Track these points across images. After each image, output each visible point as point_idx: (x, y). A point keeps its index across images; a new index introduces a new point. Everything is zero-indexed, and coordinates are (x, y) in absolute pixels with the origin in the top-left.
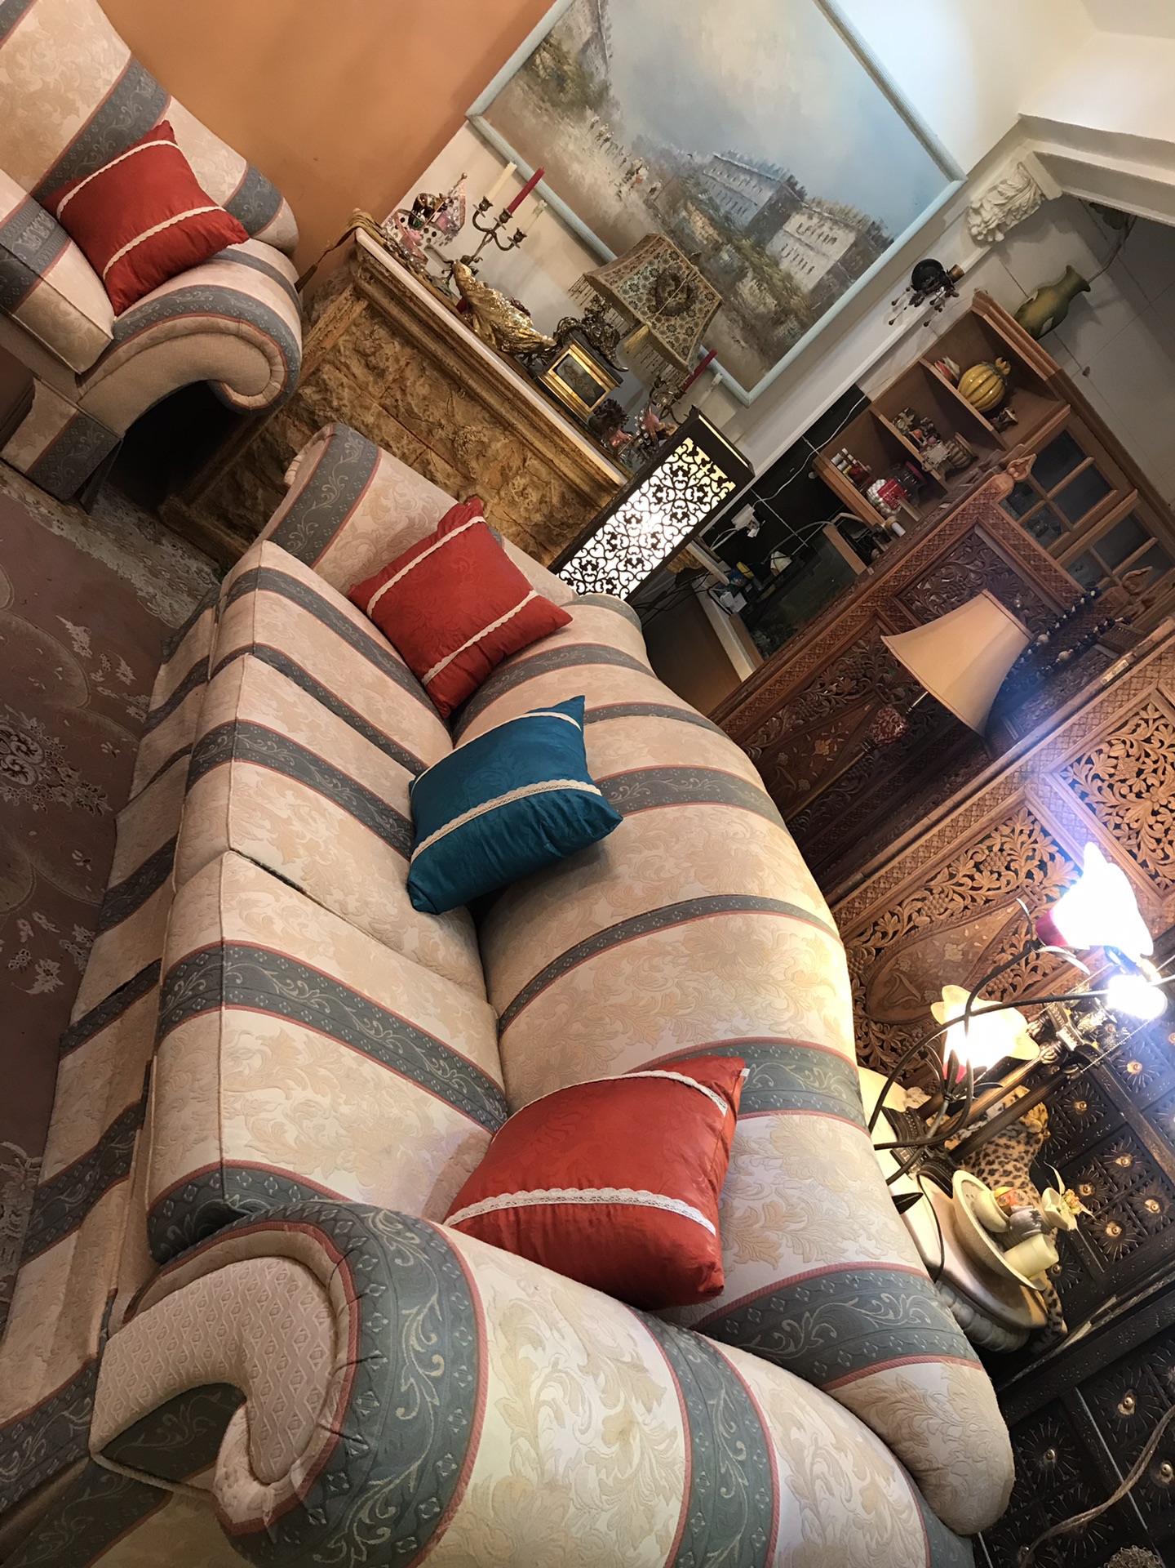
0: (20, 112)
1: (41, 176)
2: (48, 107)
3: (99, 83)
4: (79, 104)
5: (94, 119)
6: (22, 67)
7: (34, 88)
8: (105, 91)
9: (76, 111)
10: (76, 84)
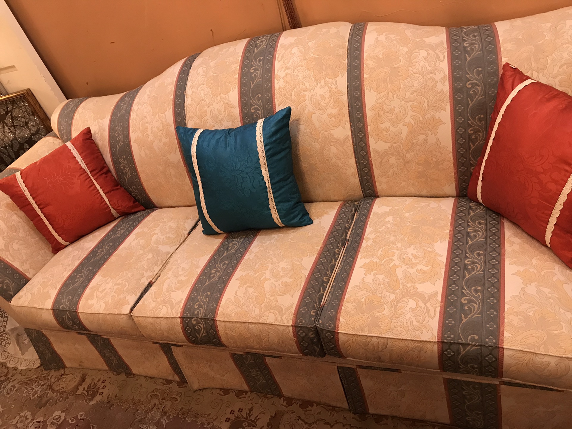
0: (408, 156)
1: (453, 179)
2: (421, 138)
3: (439, 86)
4: (437, 115)
5: (456, 114)
6: (388, 129)
7: (404, 135)
8: (445, 87)
9: (440, 122)
10: (426, 105)
